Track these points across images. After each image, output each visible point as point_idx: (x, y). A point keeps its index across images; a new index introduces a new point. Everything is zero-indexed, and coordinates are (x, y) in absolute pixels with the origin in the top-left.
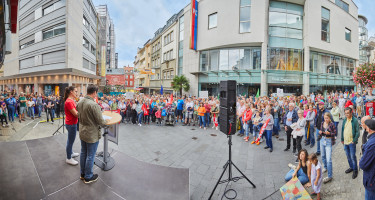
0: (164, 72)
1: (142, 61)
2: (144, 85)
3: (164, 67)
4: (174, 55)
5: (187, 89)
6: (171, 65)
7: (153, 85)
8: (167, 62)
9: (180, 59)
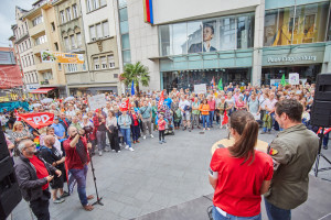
0: (94, 57)
1: (36, 37)
2: (54, 83)
3: (94, 49)
4: (112, 29)
5: (145, 83)
6: (107, 46)
7: (76, 80)
8: (100, 42)
9: (124, 36)
